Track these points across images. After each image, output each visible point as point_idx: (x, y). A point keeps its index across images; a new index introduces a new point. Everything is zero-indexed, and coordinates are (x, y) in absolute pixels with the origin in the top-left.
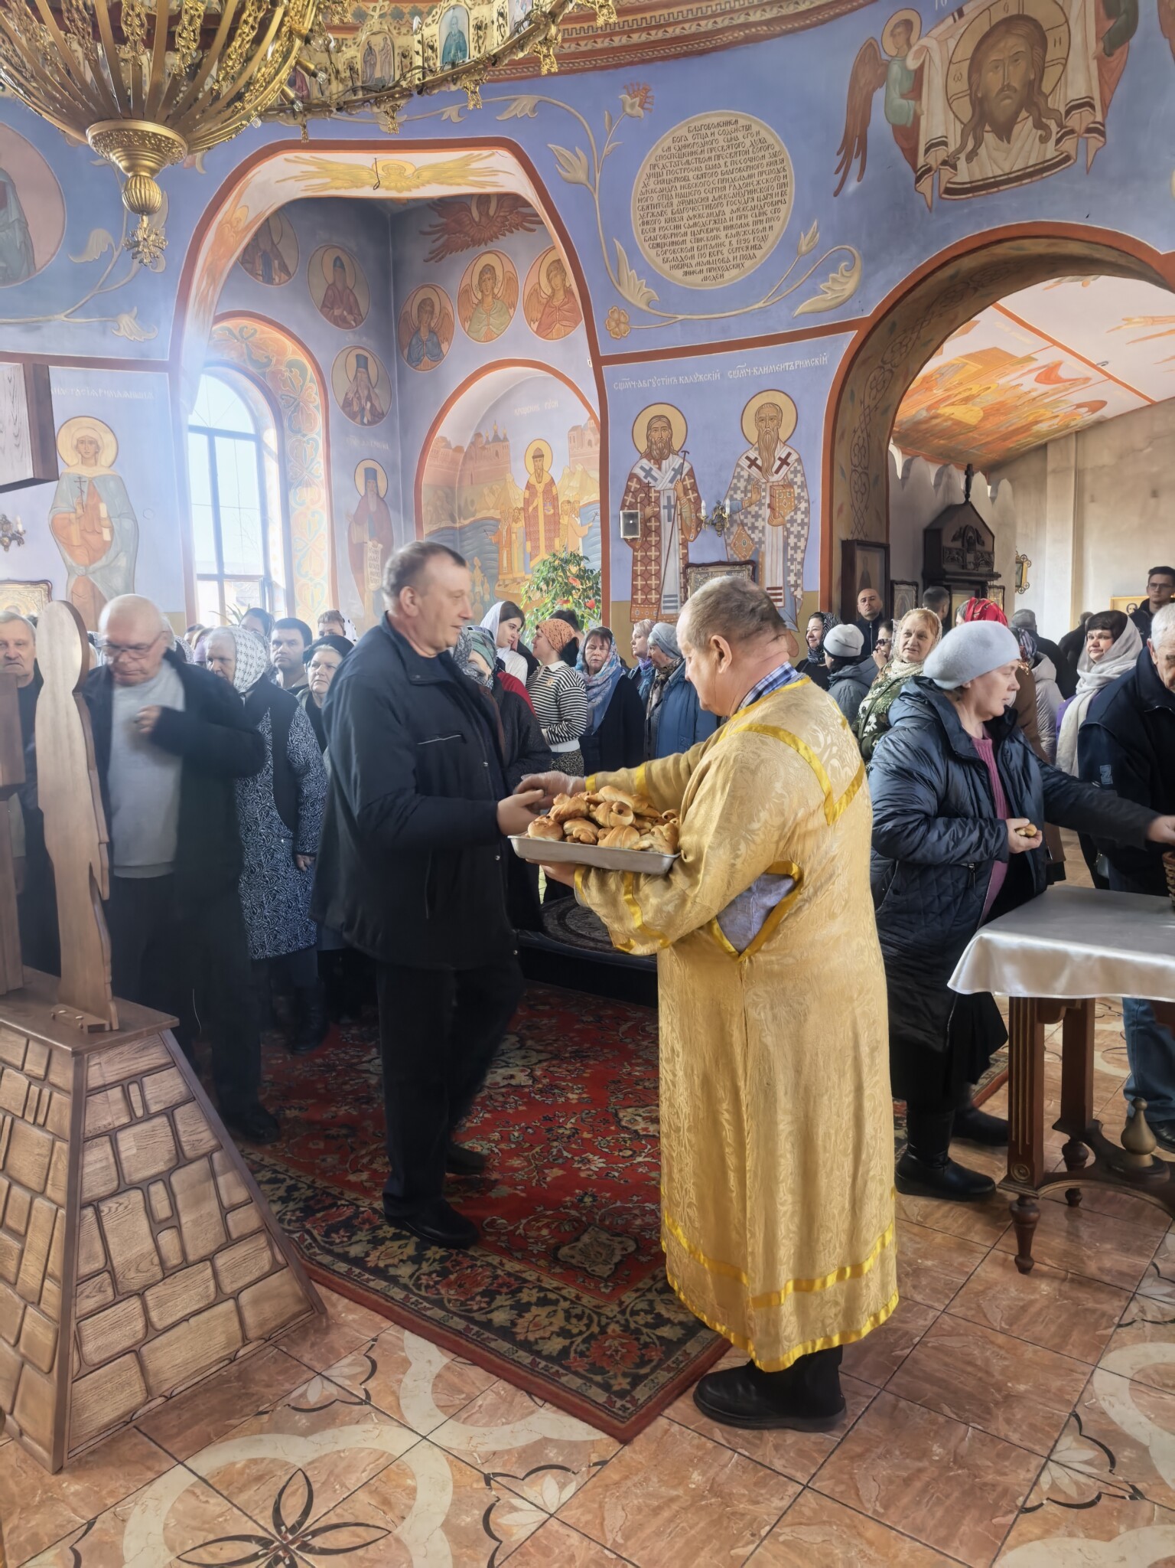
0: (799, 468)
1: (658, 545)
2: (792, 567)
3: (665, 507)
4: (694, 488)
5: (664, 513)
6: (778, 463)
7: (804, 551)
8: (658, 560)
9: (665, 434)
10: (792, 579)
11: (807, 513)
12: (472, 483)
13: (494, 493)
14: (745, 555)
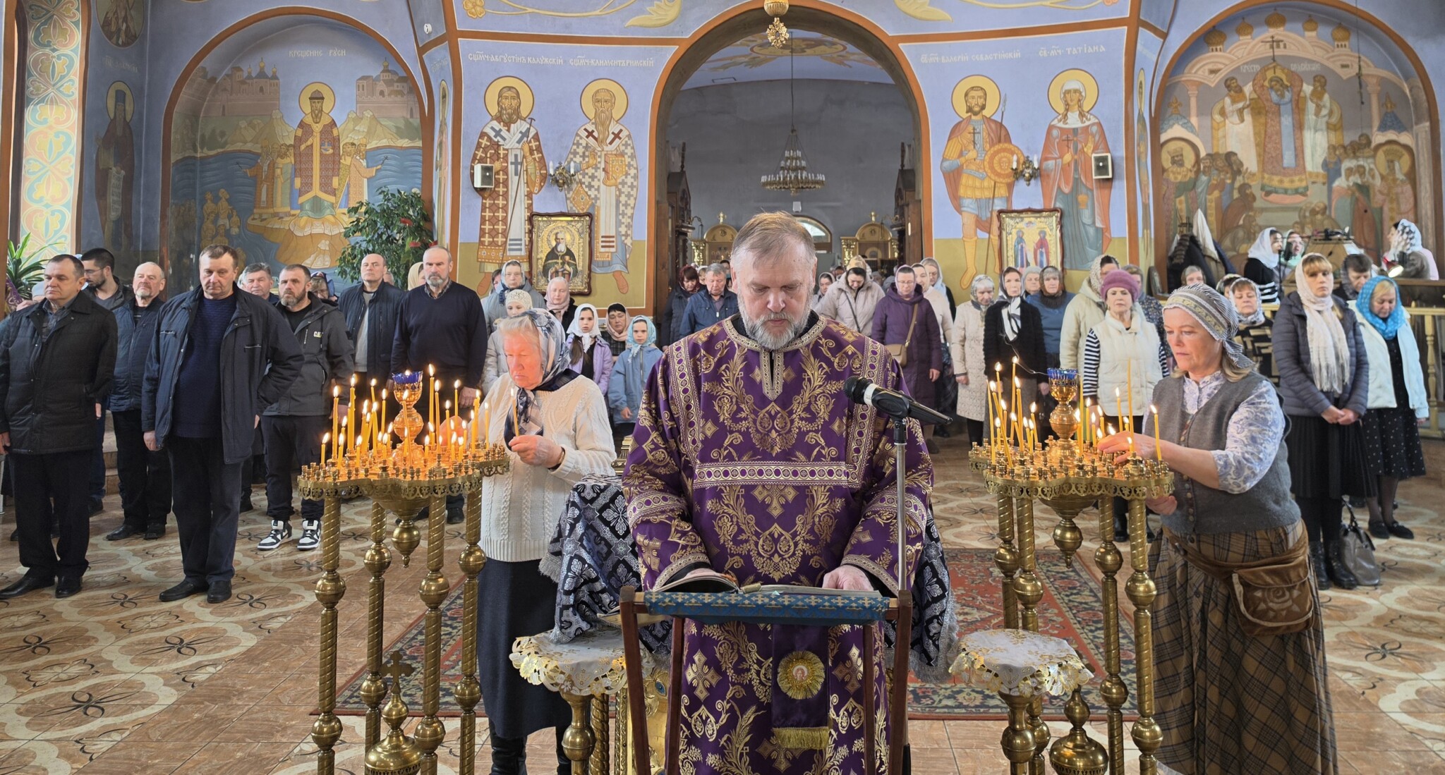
0: (629, 142)
1: (506, 195)
2: (623, 220)
3: (512, 163)
4: (539, 149)
5: (511, 168)
6: (611, 137)
7: (633, 208)
8: (505, 208)
9: (514, 103)
10: (623, 230)
11: (636, 177)
12: (223, 115)
13: (254, 128)
14: (583, 208)
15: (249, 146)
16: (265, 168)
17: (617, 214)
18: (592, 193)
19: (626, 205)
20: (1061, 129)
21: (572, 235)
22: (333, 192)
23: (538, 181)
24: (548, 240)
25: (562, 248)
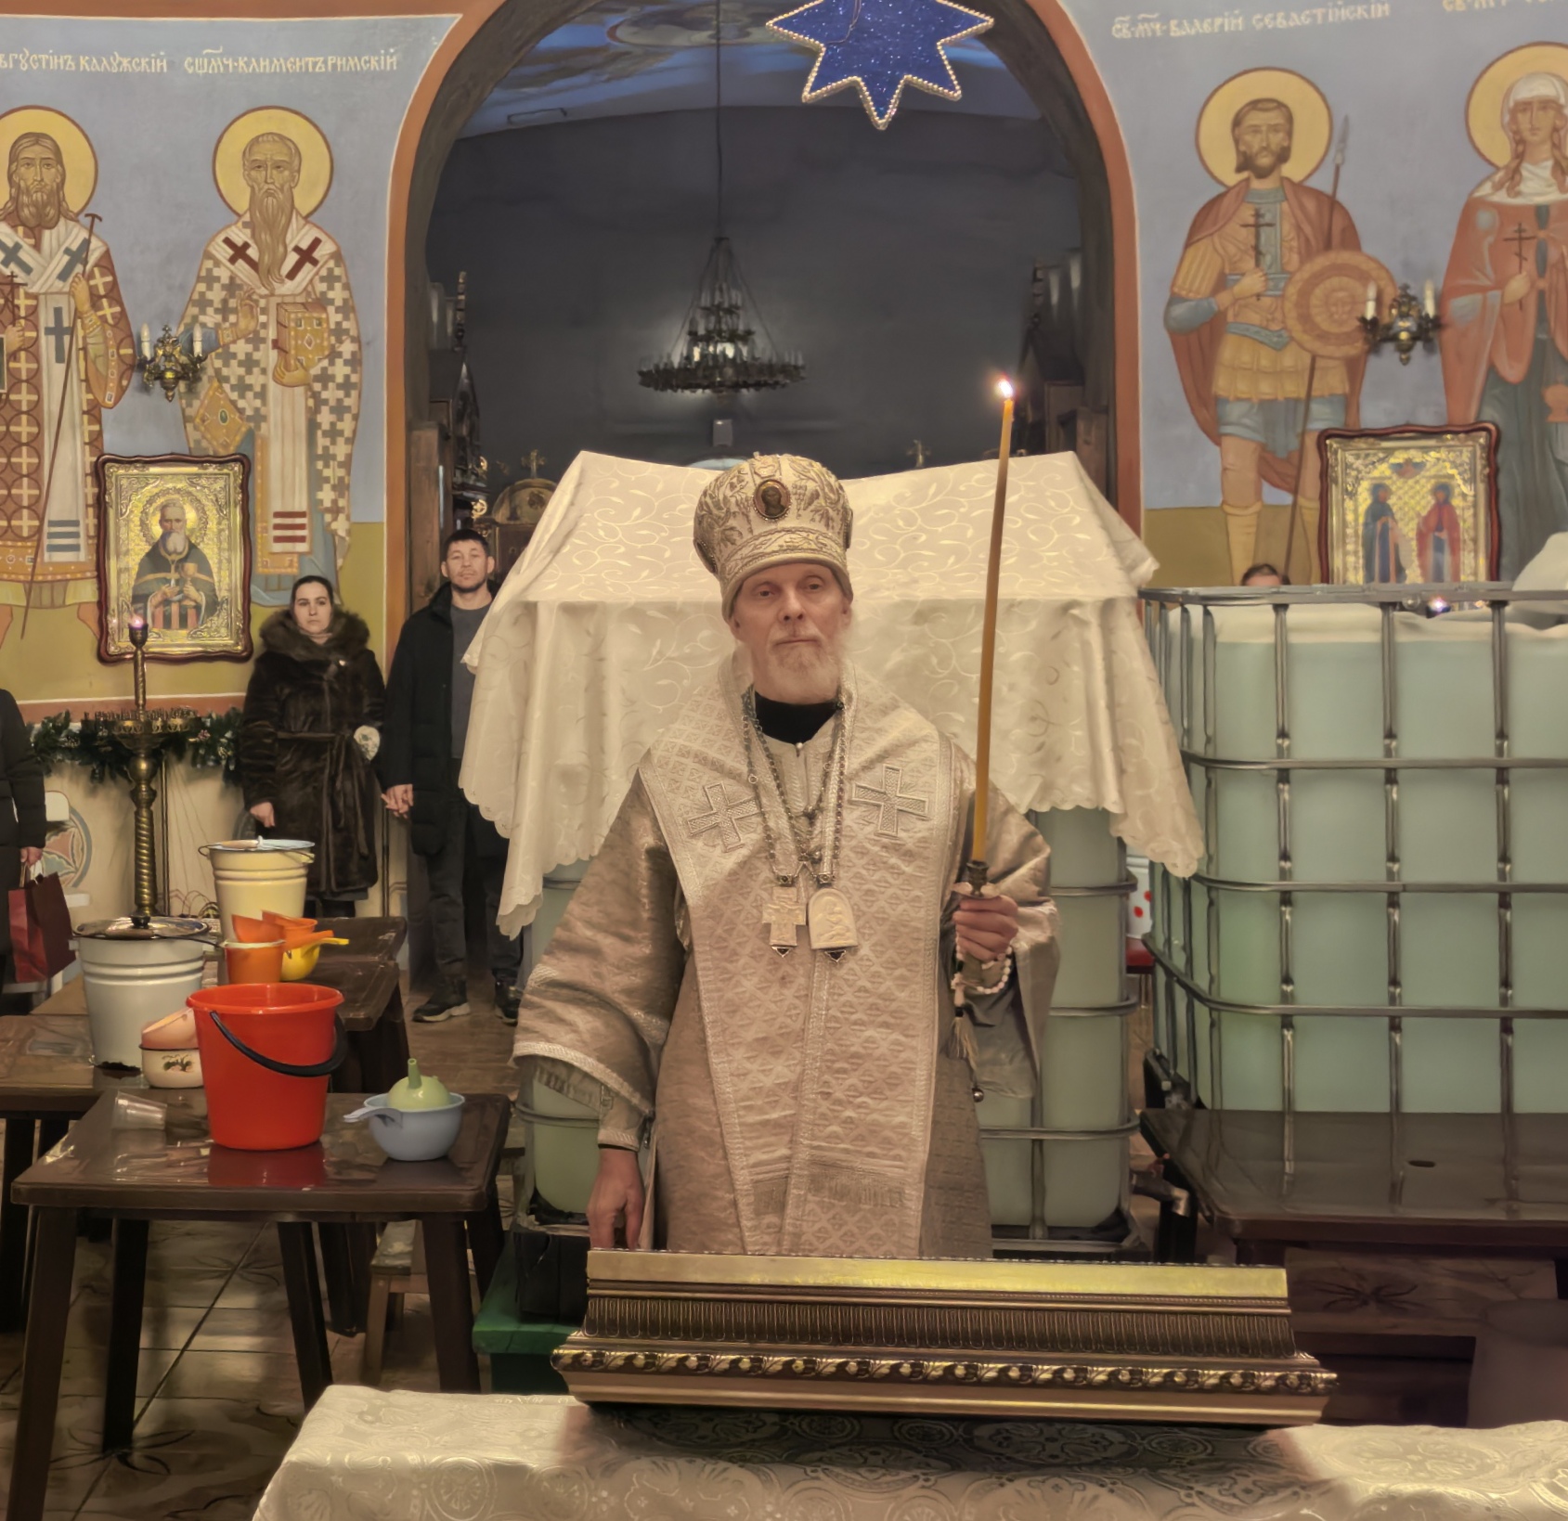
0: (337, 271)
1: (35, 413)
2: (327, 473)
3: (49, 331)
4: (113, 293)
5: (47, 345)
6: (293, 258)
7: (350, 441)
8: (35, 444)
9: (50, 175)
10: (326, 496)
11: (355, 362)
14: (224, 440)
17: (312, 457)
18: (249, 404)
19: (333, 433)
20: (1501, 208)
21: (201, 510)
23: (113, 374)
24: (143, 524)
25: (177, 543)
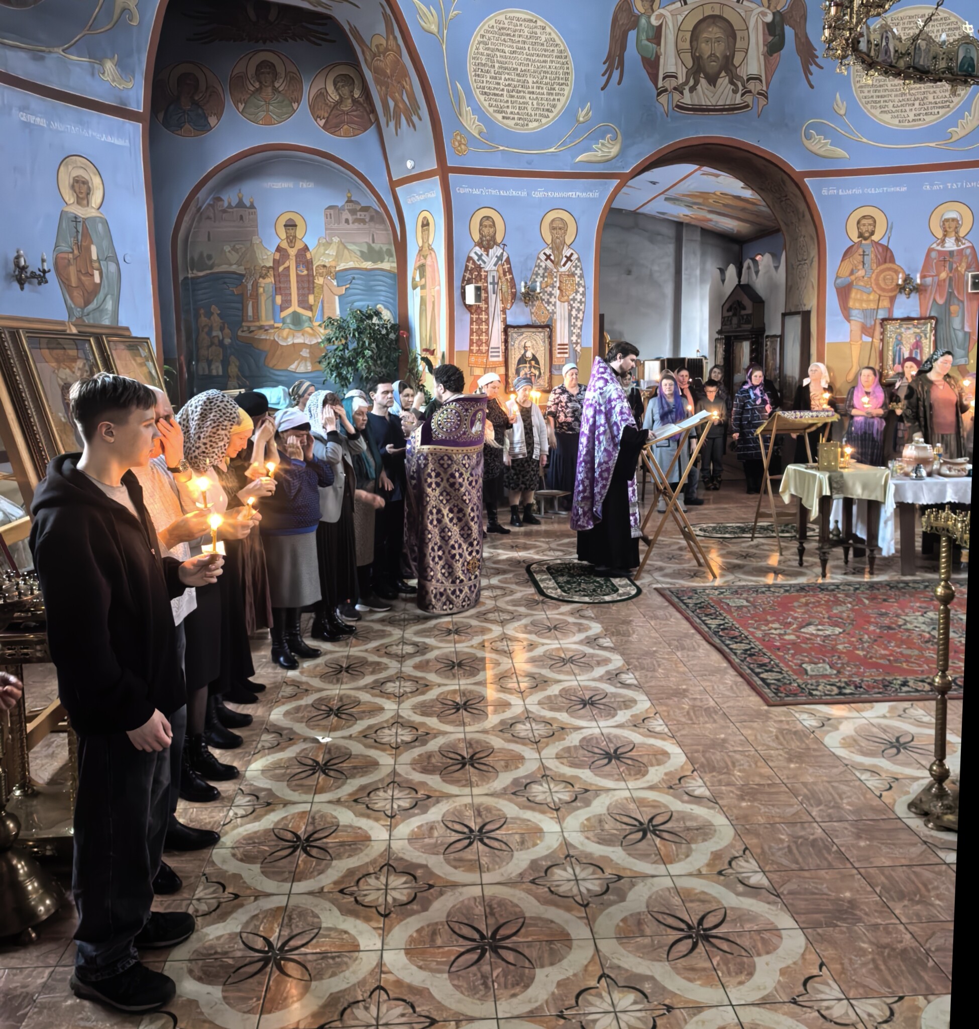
0: (578, 264)
1: (487, 310)
2: (574, 331)
3: (490, 283)
7: (582, 320)
8: (487, 322)
10: (574, 339)
11: (584, 294)
12: (209, 239)
13: (237, 251)
14: (543, 320)
15: (234, 268)
16: (250, 287)
17: (570, 326)
18: (550, 308)
19: (576, 318)
20: (939, 251)
22: (310, 308)
23: (510, 298)
24: (519, 348)
